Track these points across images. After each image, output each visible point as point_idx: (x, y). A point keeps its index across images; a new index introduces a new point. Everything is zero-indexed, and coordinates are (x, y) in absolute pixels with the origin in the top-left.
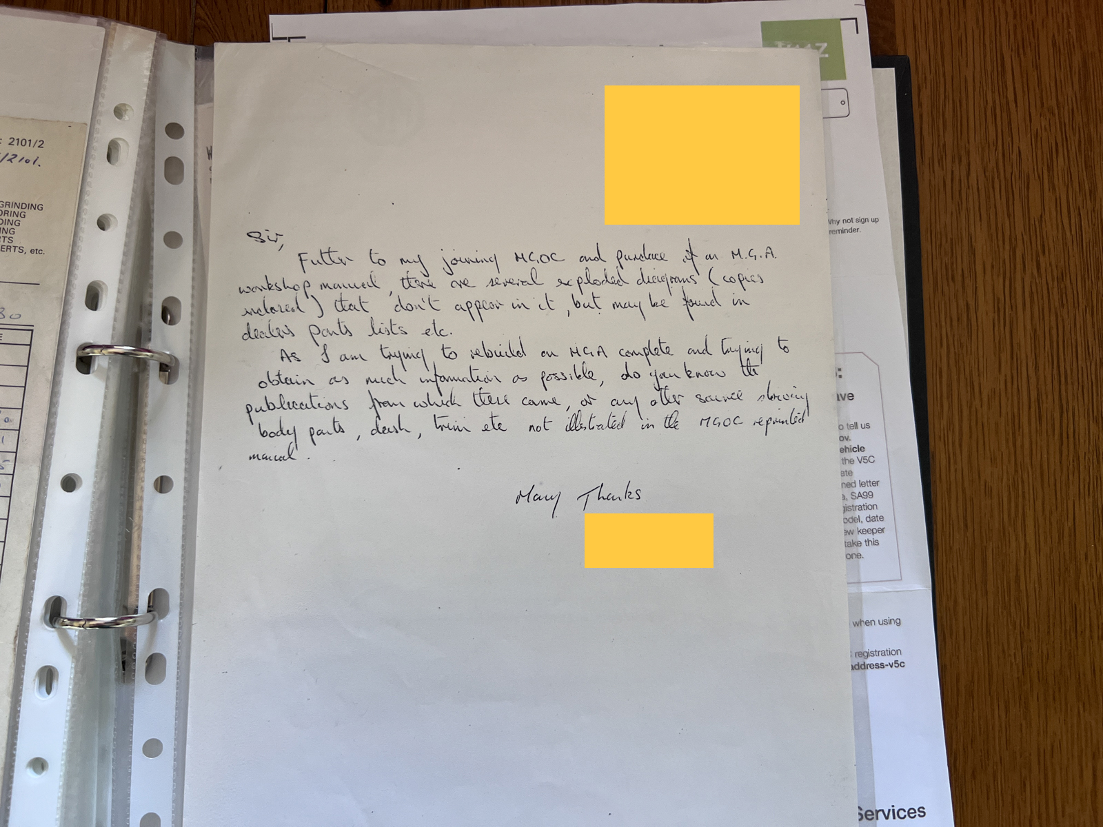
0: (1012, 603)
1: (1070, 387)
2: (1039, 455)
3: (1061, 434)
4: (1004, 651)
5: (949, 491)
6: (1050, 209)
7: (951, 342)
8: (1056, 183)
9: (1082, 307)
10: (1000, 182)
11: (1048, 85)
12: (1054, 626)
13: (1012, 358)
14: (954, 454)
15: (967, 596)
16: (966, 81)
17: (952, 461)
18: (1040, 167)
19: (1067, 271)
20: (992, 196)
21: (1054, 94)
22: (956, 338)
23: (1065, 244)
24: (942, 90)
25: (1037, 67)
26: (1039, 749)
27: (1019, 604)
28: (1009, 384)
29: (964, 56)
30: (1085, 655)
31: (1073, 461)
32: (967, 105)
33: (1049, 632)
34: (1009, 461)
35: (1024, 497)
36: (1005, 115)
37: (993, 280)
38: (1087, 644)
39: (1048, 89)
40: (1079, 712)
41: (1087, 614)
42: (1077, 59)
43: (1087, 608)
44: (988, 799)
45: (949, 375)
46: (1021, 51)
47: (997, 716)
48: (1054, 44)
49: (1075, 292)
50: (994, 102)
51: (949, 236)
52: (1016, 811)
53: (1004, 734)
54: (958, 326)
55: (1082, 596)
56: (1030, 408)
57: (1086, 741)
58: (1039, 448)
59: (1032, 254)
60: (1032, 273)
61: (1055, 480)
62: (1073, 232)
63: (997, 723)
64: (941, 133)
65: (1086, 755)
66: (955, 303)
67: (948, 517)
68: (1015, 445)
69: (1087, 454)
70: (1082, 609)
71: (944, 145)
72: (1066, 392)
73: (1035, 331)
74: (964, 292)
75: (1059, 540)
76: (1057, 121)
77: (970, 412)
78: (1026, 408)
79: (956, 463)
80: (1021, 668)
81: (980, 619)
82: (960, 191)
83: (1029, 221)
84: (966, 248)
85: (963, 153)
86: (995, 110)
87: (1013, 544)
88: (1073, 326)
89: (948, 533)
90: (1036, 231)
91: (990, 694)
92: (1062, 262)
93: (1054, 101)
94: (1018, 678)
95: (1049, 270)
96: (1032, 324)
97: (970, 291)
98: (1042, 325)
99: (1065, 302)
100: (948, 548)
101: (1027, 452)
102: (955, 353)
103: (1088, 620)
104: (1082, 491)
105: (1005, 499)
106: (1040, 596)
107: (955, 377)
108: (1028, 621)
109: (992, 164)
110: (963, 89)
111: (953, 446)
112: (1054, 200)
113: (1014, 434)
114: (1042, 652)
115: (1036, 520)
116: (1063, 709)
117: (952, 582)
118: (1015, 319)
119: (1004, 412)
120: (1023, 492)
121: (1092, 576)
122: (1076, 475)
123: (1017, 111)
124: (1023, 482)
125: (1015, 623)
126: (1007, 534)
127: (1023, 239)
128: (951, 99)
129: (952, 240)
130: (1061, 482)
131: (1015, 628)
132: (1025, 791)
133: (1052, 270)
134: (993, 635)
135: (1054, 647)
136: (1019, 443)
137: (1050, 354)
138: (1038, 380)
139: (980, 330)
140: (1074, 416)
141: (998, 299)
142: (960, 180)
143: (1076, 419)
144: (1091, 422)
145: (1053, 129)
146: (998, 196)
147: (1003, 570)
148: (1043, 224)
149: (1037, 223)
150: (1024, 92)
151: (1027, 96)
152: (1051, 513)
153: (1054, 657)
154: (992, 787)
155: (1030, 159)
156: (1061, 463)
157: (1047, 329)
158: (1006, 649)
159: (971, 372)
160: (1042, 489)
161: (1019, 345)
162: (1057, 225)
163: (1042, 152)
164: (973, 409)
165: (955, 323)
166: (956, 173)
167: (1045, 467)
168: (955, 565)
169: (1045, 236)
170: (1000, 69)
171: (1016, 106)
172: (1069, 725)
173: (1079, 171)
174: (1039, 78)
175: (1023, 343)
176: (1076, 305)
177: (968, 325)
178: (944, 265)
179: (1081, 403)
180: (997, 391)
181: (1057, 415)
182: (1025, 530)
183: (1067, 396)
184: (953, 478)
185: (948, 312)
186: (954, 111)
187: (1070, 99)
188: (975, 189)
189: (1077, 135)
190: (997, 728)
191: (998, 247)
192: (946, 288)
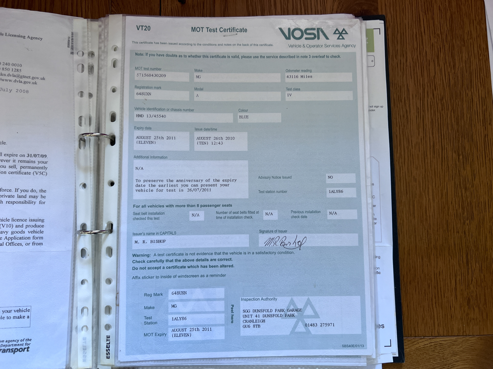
0: (424, 220)
1: (445, 140)
2: (434, 165)
3: (442, 158)
4: (421, 238)
5: (400, 180)
6: (438, 73)
7: (400, 124)
8: (440, 63)
9: (450, 110)
10: (419, 63)
11: (437, 25)
12: (440, 229)
14: (402, 166)
15: (407, 218)
16: (405, 25)
17: (401, 169)
18: (434, 57)
19: (444, 97)
20: (415, 69)
21: (439, 29)
22: (402, 123)
23: (443, 86)
24: (396, 29)
25: (433, 19)
26: (434, 273)
27: (427, 221)
28: (422, 140)
29: (405, 15)
30: (451, 238)
31: (447, 168)
32: (406, 34)
33: (438, 231)
34: (423, 169)
35: (428, 181)
36: (420, 37)
37: (416, 101)
38: (452, 235)
39: (437, 27)
40: (449, 260)
41: (452, 224)
42: (449, 14)
43: (452, 222)
44: (416, 291)
45: (400, 137)
46: (427, 13)
47: (418, 261)
48: (440, 9)
49: (447, 105)
50: (416, 33)
51: (399, 85)
52: (426, 295)
53: (421, 268)
54: (403, 119)
55: (450, 217)
56: (430, 148)
57: (452, 270)
58: (434, 163)
59: (431, 91)
60: (431, 98)
61: (440, 175)
62: (447, 82)
63: (419, 264)
64: (396, 45)
65: (452, 275)
66: (402, 110)
67: (400, 190)
69: (452, 165)
70: (450, 222)
71: (397, 50)
72: (444, 142)
73: (432, 119)
74: (405, 106)
75: (441, 197)
76: (441, 39)
77: (408, 151)
78: (429, 148)
79: (403, 170)
80: (427, 244)
81: (412, 227)
82: (403, 68)
83: (430, 78)
84: (406, 89)
85: (404, 53)
86: (417, 36)
87: (424, 198)
88: (446, 117)
89: (400, 196)
90: (432, 82)
91: (416, 254)
92: (443, 93)
93: (440, 32)
94: (426, 247)
95: (437, 97)
96: (431, 117)
97: (407, 105)
98: (435, 117)
99: (443, 108)
100: (400, 201)
101: (429, 164)
102: (402, 129)
103: (452, 225)
104: (450, 178)
105: (421, 183)
106: (434, 218)
107: (402, 138)
108: (430, 227)
109: (415, 57)
110: (404, 28)
111: (402, 163)
112: (439, 70)
113: (424, 158)
114: (435, 238)
115: (433, 190)
116: (443, 259)
117: (402, 213)
118: (424, 115)
119: (420, 151)
120: (428, 180)
121: (454, 210)
122: (448, 173)
123: (425, 36)
124: (428, 176)
125: (425, 228)
126: (422, 195)
127: (427, 85)
128: (400, 32)
129: (400, 86)
130: (442, 176)
131: (425, 229)
132: (429, 288)
133: (438, 96)
134: (417, 232)
135: (440, 236)
136: (426, 162)
137: (438, 128)
138: (433, 137)
139: (411, 120)
140: (447, 151)
141: (418, 108)
142: (403, 63)
143: (448, 152)
144: (453, 153)
145: (439, 42)
146: (418, 69)
147: (421, 209)
148: (435, 79)
149: (433, 79)
150: (428, 28)
151: (429, 30)
152: (438, 187)
153: (440, 239)
154: (417, 286)
155: (430, 54)
156: (442, 168)
157: (437, 119)
158: (422, 237)
159: (408, 136)
160: (435, 178)
161: (426, 125)
162: (441, 80)
163: (435, 52)
164: (409, 149)
165: (402, 118)
166: (402, 61)
167: (436, 170)
168: (403, 207)
169: (436, 84)
170: (418, 20)
171: (425, 34)
172: (446, 264)
173: (449, 58)
174: (434, 22)
175: (427, 124)
176: (448, 109)
177: (407, 118)
178: (397, 96)
179: (450, 146)
180: (418, 143)
181: (440, 151)
182: (429, 194)
183: (444, 144)
184: (402, 175)
185: (399, 113)
186: (401, 37)
187: (445, 31)
188: (409, 67)
189: (448, 43)
190: (419, 266)
191: (418, 88)
192: (398, 105)
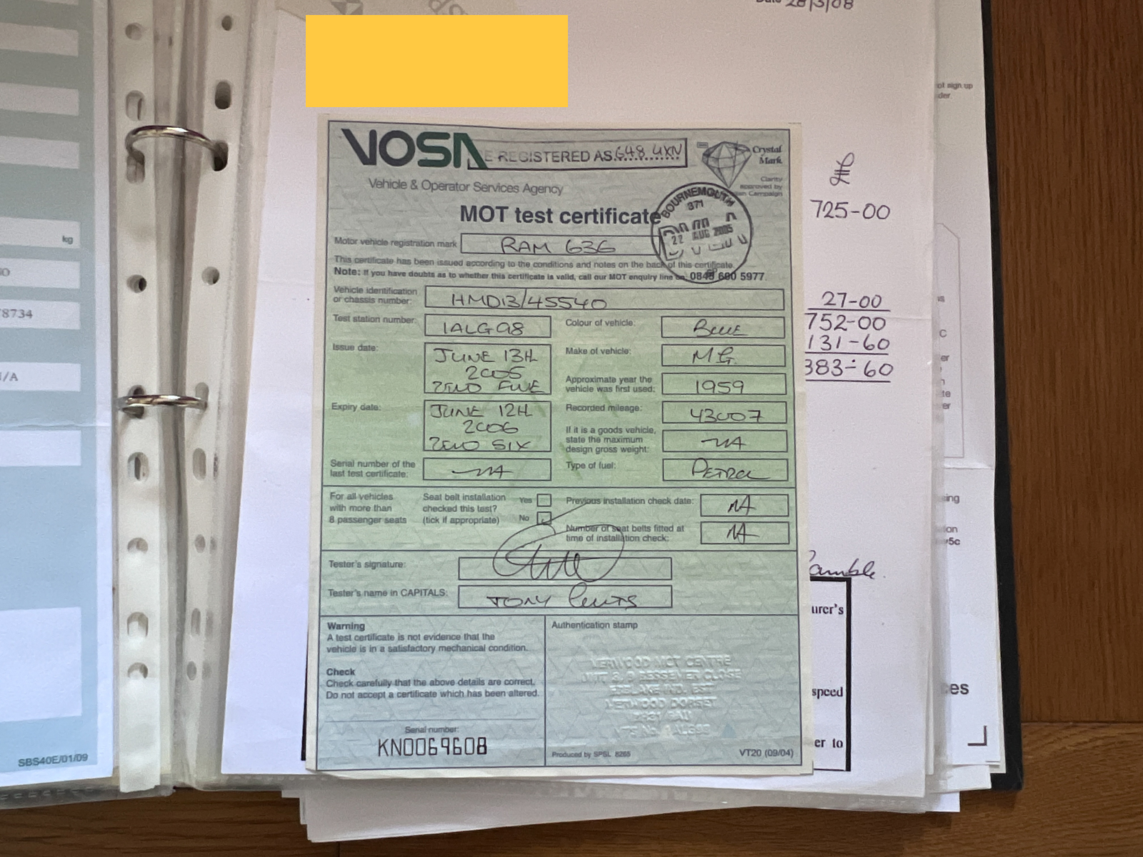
0: (1081, 403)
2: (1110, 254)
3: (1134, 233)
4: (1072, 451)
12: (1124, 426)
13: (1083, 157)
14: (1022, 253)
15: (1035, 398)
17: (1019, 262)
22: (1024, 135)
26: (1108, 548)
27: (1089, 405)
28: (1080, 182)
66: (1023, 101)
68: (1085, 245)
73: (1108, 127)
74: (1032, 90)
77: (1039, 212)
80: (1090, 468)
81: (1047, 420)
83: (1102, 13)
84: (1035, 45)
87: (1083, 345)
90: (1109, 24)
91: (1058, 495)
94: (1087, 478)
95: (1123, 66)
157: (1120, 125)
159: (1040, 170)
160: (1114, 288)
161: (1090, 143)
164: (1042, 209)
165: (1023, 121)
167: (1117, 265)
169: (1119, 29)
175: (1094, 139)
177: (1036, 122)
178: (1012, 62)
